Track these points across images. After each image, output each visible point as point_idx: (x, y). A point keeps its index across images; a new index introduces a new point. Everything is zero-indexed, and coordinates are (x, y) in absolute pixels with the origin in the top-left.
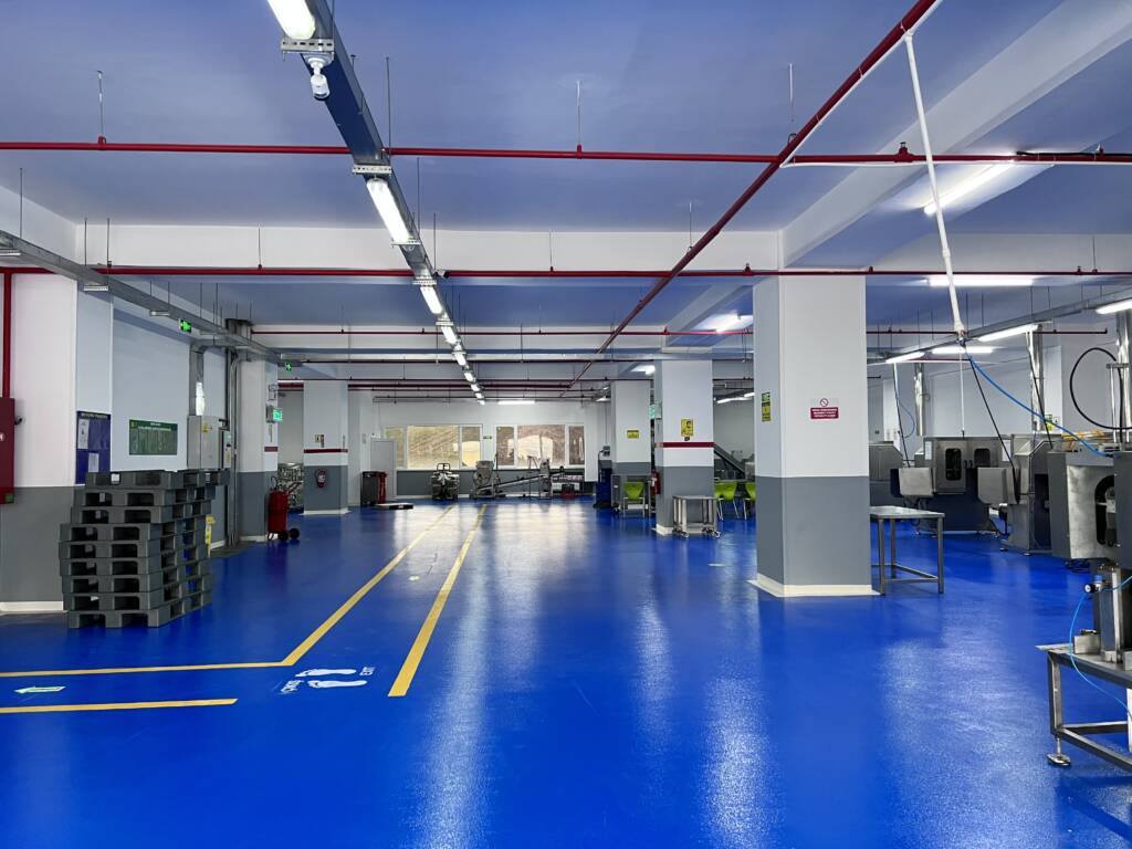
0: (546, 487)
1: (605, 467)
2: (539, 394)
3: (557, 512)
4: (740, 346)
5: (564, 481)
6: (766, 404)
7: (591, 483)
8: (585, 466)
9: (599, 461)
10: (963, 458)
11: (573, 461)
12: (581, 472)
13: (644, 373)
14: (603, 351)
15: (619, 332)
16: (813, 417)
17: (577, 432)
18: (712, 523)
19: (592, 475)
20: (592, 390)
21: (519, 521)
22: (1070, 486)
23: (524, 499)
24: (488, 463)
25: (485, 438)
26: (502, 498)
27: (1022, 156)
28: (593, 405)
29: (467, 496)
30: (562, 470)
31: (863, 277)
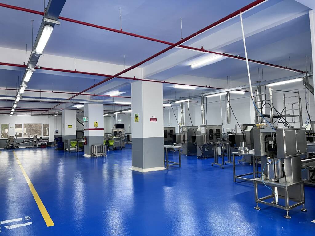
0: (35, 144)
1: (56, 137)
2: (33, 113)
3: (39, 152)
4: (111, 101)
5: (41, 142)
6: (136, 117)
7: (51, 142)
8: (49, 137)
9: (54, 135)
10: (168, 132)
11: (44, 136)
12: (47, 139)
13: (76, 107)
14: (70, 99)
15: (80, 94)
16: (151, 121)
17: (46, 126)
18: (105, 152)
19: (51, 139)
20: (54, 112)
21: (23, 157)
22: (261, 138)
23: (26, 148)
24: (13, 136)
25: (11, 128)
26: (17, 149)
27: (224, 54)
28: (53, 117)
29: (3, 148)
30: (41, 138)
31: (162, 83)
